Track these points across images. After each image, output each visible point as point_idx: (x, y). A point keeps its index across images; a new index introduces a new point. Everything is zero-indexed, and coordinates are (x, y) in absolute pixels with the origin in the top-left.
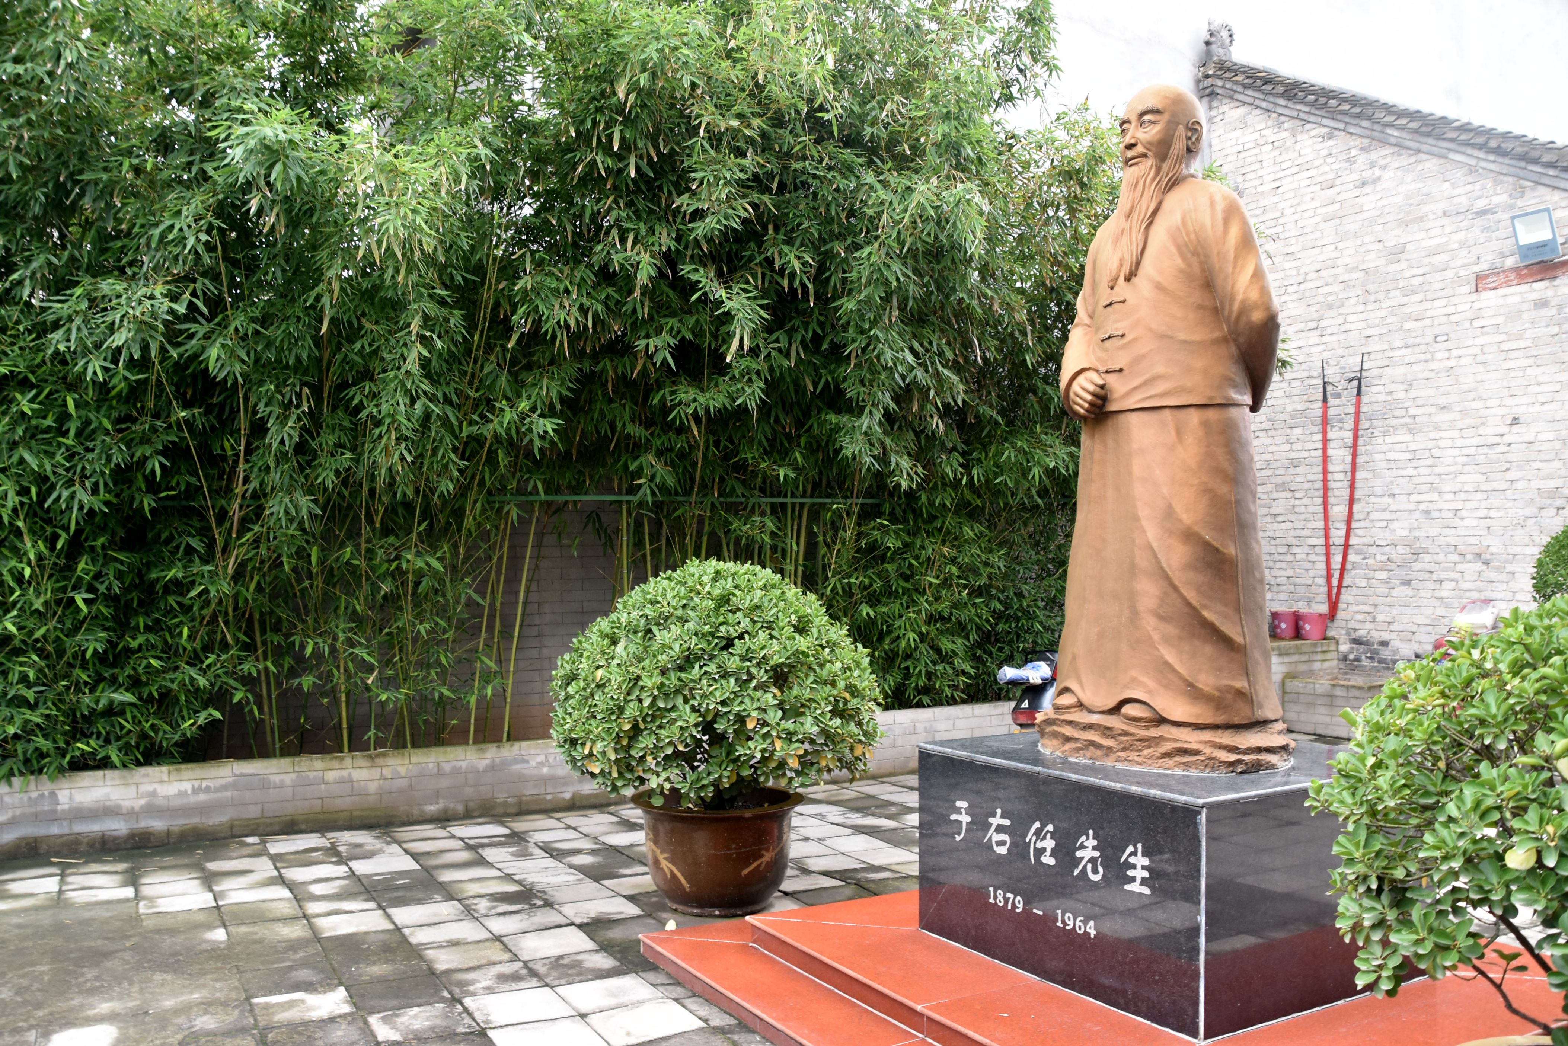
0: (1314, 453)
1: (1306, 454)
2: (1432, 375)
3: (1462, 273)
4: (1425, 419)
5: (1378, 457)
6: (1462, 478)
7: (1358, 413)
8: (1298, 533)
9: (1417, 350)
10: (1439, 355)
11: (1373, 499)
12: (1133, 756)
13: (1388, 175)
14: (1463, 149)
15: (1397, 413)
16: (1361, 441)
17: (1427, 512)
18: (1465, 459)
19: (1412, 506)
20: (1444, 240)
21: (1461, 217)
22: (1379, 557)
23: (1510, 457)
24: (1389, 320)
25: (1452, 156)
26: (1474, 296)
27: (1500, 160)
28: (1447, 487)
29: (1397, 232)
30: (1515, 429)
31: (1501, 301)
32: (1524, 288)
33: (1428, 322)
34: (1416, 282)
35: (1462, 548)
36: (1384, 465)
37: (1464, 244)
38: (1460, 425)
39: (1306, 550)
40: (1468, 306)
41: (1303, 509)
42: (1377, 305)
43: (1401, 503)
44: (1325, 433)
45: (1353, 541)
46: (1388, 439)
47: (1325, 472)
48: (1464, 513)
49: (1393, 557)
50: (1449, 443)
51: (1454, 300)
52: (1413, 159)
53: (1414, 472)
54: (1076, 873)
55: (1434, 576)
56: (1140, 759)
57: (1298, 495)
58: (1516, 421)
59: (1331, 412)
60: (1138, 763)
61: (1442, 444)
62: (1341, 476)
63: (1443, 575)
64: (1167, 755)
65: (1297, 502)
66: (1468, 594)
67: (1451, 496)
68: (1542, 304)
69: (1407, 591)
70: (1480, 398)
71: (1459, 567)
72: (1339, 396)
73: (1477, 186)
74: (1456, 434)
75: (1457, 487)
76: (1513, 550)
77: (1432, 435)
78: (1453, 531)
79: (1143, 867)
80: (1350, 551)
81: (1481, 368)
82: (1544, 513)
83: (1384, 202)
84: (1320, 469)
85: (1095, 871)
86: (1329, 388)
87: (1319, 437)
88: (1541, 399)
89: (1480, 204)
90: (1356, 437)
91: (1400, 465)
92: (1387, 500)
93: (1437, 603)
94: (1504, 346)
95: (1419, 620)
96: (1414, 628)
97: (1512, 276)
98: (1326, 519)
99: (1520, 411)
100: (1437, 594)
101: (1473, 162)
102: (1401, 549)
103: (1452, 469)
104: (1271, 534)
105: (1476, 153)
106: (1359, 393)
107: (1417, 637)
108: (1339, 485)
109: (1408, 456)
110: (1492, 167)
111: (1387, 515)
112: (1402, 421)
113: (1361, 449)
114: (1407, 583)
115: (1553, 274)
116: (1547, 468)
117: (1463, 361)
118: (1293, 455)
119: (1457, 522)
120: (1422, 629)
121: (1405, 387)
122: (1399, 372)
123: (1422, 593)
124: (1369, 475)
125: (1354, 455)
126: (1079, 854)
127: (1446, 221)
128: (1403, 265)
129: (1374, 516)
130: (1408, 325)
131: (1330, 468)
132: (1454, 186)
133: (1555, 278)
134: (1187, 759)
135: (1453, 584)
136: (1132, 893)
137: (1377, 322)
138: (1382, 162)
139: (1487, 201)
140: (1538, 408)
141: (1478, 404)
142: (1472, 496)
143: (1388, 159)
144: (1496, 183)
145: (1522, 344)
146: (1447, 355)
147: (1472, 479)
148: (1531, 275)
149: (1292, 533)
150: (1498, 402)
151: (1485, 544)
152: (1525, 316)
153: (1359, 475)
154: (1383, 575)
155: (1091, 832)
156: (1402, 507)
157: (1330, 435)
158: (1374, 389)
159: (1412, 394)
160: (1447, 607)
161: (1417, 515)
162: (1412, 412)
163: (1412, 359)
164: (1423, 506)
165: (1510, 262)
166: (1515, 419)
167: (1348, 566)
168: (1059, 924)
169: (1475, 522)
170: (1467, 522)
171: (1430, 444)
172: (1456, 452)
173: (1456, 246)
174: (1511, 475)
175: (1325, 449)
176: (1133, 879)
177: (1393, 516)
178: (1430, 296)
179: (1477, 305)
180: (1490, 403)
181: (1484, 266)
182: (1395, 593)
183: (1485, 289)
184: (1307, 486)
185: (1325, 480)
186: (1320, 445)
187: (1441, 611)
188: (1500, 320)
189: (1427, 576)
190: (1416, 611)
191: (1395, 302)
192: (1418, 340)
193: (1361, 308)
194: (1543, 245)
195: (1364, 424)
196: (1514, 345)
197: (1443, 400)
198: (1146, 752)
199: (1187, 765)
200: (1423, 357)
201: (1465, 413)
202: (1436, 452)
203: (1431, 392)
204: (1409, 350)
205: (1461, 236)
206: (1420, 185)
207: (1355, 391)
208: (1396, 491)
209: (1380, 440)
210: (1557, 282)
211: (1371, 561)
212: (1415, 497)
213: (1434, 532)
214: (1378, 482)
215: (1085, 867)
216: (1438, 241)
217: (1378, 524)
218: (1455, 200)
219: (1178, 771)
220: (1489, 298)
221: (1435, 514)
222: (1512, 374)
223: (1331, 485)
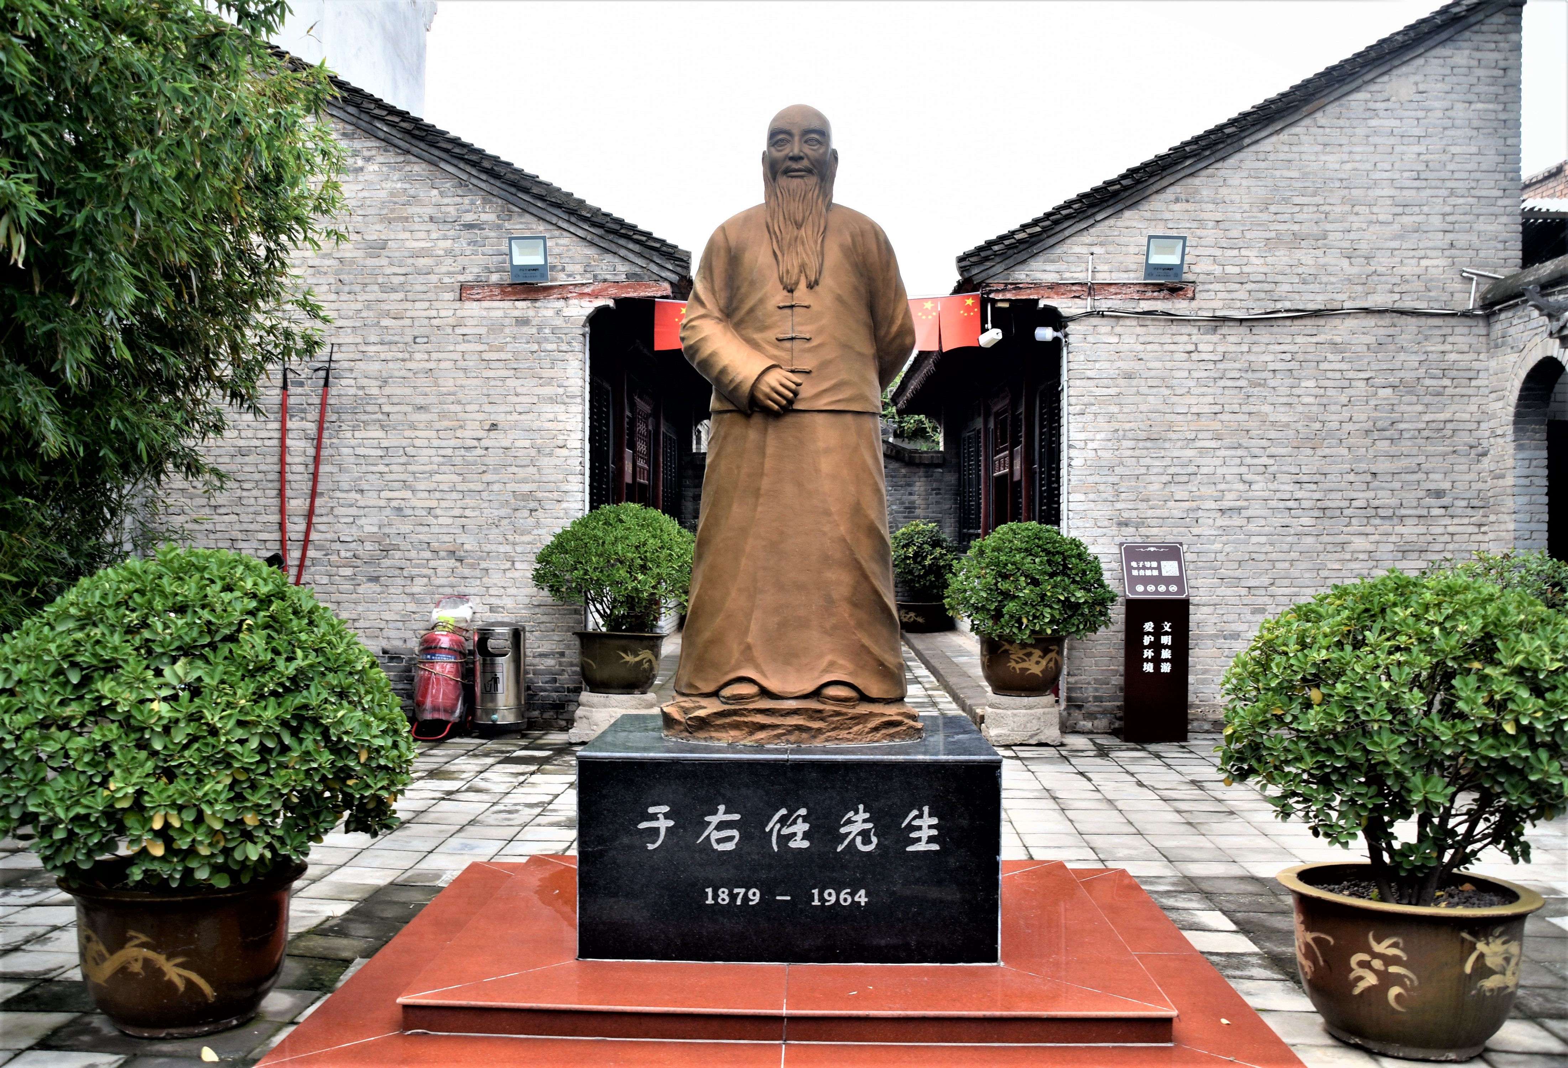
0: (267, 443)
1: (258, 443)
2: (410, 374)
3: (446, 280)
4: (400, 417)
5: (345, 451)
6: (437, 478)
7: (323, 405)
8: (245, 526)
9: (394, 348)
10: (418, 356)
11: (338, 494)
12: (843, 734)
13: (372, 167)
14: (455, 162)
15: (369, 408)
16: (326, 434)
17: (399, 509)
18: (441, 459)
19: (383, 503)
20: (429, 245)
21: (449, 226)
22: (343, 554)
23: (487, 460)
24: (364, 314)
25: (443, 165)
26: (458, 304)
27: (492, 181)
28: (422, 485)
29: (378, 227)
30: (493, 434)
31: (484, 313)
32: (507, 304)
33: (408, 322)
34: (396, 280)
35: (435, 545)
36: (352, 459)
37: (449, 252)
38: (437, 426)
39: (255, 544)
40: (451, 312)
41: (252, 501)
42: (352, 297)
43: (371, 499)
44: (283, 422)
45: (313, 536)
46: (357, 434)
47: (282, 462)
48: (439, 512)
49: (360, 553)
50: (425, 443)
51: (436, 305)
52: (401, 159)
53: (386, 469)
54: (839, 849)
55: (405, 573)
56: (850, 736)
57: (246, 486)
58: (494, 427)
59: (292, 401)
60: (848, 740)
61: (418, 442)
62: (301, 468)
63: (415, 571)
64: (876, 729)
65: (245, 494)
66: (441, 590)
67: (426, 494)
68: (523, 322)
69: (375, 587)
70: (459, 402)
71: (432, 564)
72: (301, 384)
73: (466, 200)
74: (433, 434)
75: (433, 486)
76: (487, 548)
77: (407, 433)
78: (426, 529)
79: (930, 827)
80: (310, 547)
81: (461, 374)
82: (518, 514)
83: (365, 194)
84: (276, 459)
85: (867, 841)
86: (290, 375)
87: (277, 425)
88: (519, 408)
89: (469, 218)
90: (321, 429)
91: (370, 460)
92: (353, 495)
93: (407, 599)
94: (486, 356)
95: (387, 616)
96: (383, 625)
97: (497, 291)
98: (282, 511)
99: (500, 418)
100: (408, 590)
101: (464, 177)
102: (368, 546)
103: (427, 468)
104: (210, 527)
105: (468, 169)
106: (326, 384)
107: (386, 633)
108: (298, 477)
109: (380, 452)
110: (483, 185)
111: (354, 511)
112: (374, 417)
113: (326, 441)
114: (375, 579)
115: (535, 296)
116: (521, 473)
117: (443, 365)
118: (242, 443)
119: (431, 520)
120: (391, 625)
121: (379, 383)
122: (375, 367)
123: (392, 590)
124: (335, 469)
125: (318, 448)
126: (843, 830)
127: (432, 226)
128: (384, 261)
129: (339, 511)
130: (385, 322)
131: (289, 459)
132: (441, 194)
133: (536, 300)
134: (892, 730)
135: (426, 580)
136: (917, 853)
137: (351, 314)
138: (366, 153)
139: (475, 217)
140: (515, 416)
141: (458, 408)
142: (447, 496)
143: (374, 152)
144: (485, 201)
145: (503, 356)
146: (426, 357)
147: (447, 478)
148: (515, 294)
149: (237, 527)
150: (477, 407)
151: (459, 541)
152: (507, 330)
153: (323, 469)
154: (348, 572)
155: (861, 807)
156: (371, 503)
157: (289, 424)
158: (344, 382)
159: (387, 391)
160: (418, 602)
161: (388, 511)
162: (386, 409)
163: (389, 356)
164: (394, 504)
165: (495, 278)
166: (493, 425)
167: (308, 563)
168: (816, 903)
169: (450, 521)
170: (441, 520)
171: (405, 443)
172: (432, 452)
173: (441, 253)
174: (487, 477)
175: (283, 440)
176: (919, 840)
177: (362, 512)
178: (410, 296)
179: (459, 313)
180: (469, 408)
181: (468, 277)
182: (360, 590)
183: (469, 299)
184: (257, 476)
185: (282, 473)
186: (277, 435)
187: (411, 607)
188: (483, 331)
189: (397, 572)
190: (385, 607)
191: (372, 297)
192: (396, 338)
193: (333, 297)
194: (534, 269)
195: (331, 416)
196: (495, 356)
197: (420, 401)
198: (855, 729)
199: (892, 736)
200: (400, 355)
201: (443, 415)
202: (410, 451)
203: (408, 391)
204: (385, 348)
205: (448, 244)
206: (407, 186)
207: (322, 382)
208: (365, 487)
209: (349, 434)
210: (538, 304)
211: (334, 558)
212: (385, 494)
213: (406, 528)
214: (345, 477)
215: (854, 839)
216: (423, 244)
217: (343, 520)
218: (443, 208)
219: (885, 742)
220: (472, 309)
221: (409, 512)
222: (492, 383)
223: (289, 477)
